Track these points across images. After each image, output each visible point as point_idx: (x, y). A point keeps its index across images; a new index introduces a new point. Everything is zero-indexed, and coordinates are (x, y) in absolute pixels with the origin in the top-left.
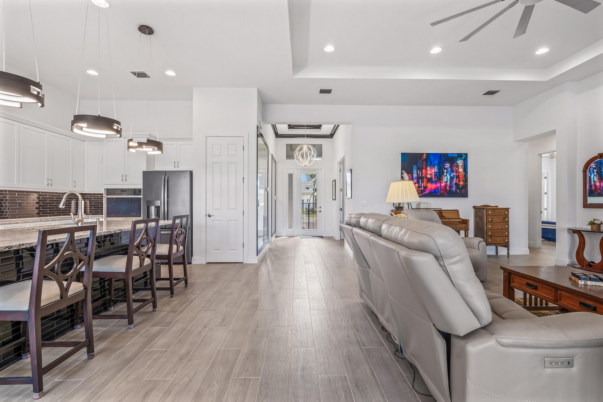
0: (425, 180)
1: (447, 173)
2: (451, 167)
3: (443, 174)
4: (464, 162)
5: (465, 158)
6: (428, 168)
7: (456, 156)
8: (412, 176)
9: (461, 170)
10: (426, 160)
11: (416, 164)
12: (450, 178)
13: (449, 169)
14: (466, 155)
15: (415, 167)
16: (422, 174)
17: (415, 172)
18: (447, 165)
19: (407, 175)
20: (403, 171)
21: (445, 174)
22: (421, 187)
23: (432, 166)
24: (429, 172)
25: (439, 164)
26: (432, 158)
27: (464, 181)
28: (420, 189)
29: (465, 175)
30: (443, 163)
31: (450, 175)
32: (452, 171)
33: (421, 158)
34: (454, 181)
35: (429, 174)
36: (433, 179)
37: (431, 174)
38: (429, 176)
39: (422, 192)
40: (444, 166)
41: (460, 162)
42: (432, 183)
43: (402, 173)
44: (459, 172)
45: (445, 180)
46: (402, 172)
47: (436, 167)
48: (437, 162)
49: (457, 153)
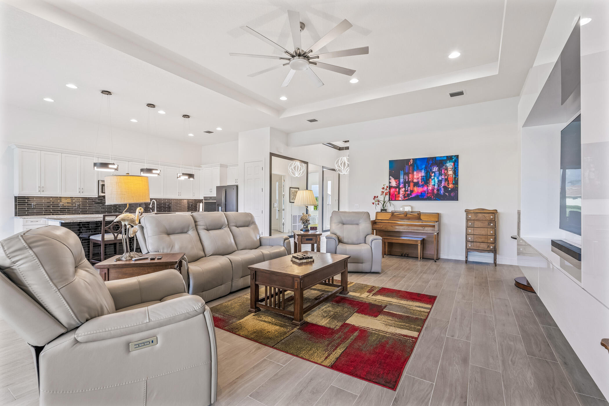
0: (412, 184)
1: (434, 176)
2: (440, 170)
3: (431, 178)
4: (454, 164)
5: (455, 160)
6: (415, 173)
7: (445, 158)
8: (399, 181)
9: (450, 173)
10: (412, 165)
11: (403, 169)
12: (438, 181)
13: (437, 173)
14: (457, 156)
15: (402, 173)
16: (408, 178)
17: (402, 177)
18: (435, 169)
19: (394, 180)
20: (391, 177)
21: (432, 178)
22: (407, 191)
23: (419, 170)
24: (415, 177)
25: (426, 168)
26: (419, 163)
27: (453, 184)
28: (407, 193)
29: (455, 178)
30: (431, 166)
31: (438, 178)
32: (440, 174)
33: (407, 164)
34: (442, 184)
35: (415, 179)
36: (420, 183)
37: (418, 178)
38: (415, 181)
39: (408, 195)
40: (431, 170)
41: (450, 165)
42: (419, 186)
43: (390, 179)
44: (448, 175)
45: (433, 183)
47: (423, 171)
48: (424, 166)
49: (447, 156)
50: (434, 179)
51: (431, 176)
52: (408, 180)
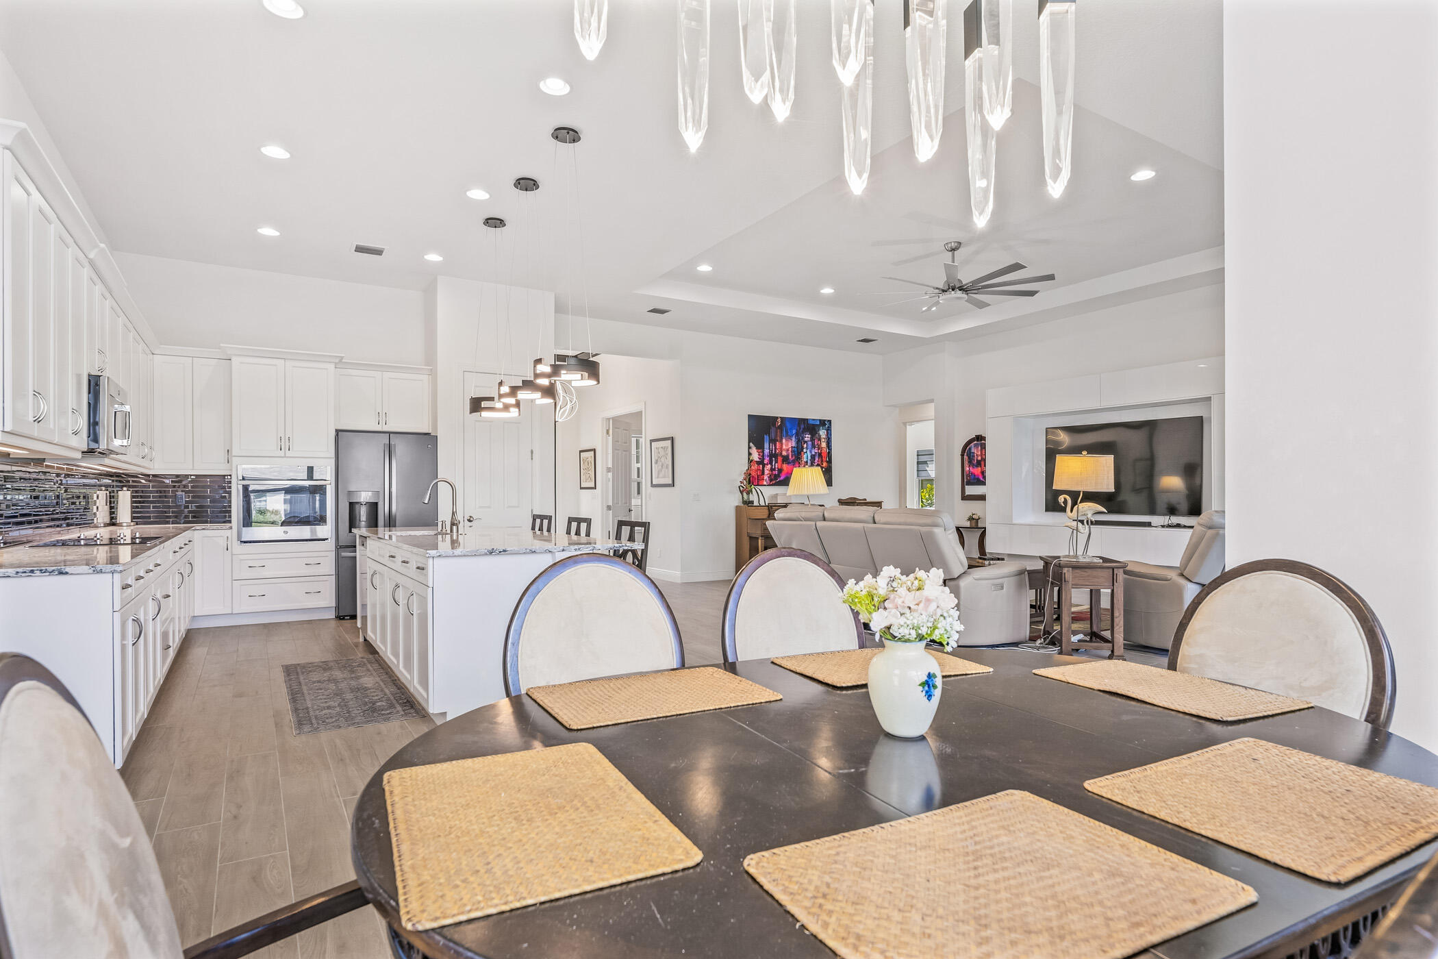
0: (780, 459)
1: (807, 448)
2: (812, 440)
3: (803, 451)
4: (828, 433)
5: (828, 427)
6: (784, 441)
7: (818, 423)
8: (763, 452)
9: (824, 445)
10: (780, 427)
11: (769, 433)
12: (811, 456)
13: (810, 443)
14: (830, 421)
15: (766, 438)
16: (775, 449)
17: (766, 445)
18: (807, 437)
19: (756, 450)
20: (751, 444)
21: (805, 450)
22: (774, 470)
23: (789, 437)
24: (784, 447)
25: (797, 434)
26: (788, 425)
27: (827, 462)
28: (774, 472)
29: (829, 452)
30: (803, 433)
31: (811, 452)
32: (813, 446)
33: (774, 424)
34: (816, 461)
35: (784, 450)
36: (790, 457)
37: (788, 450)
38: (784, 453)
39: (776, 477)
40: (803, 438)
41: (823, 433)
42: (789, 463)
43: (749, 448)
44: (822, 448)
45: (805, 460)
46: (749, 445)
47: (794, 439)
48: (794, 431)
49: (819, 420)
50: (806, 452)
51: (803, 448)
52: (776, 451)
